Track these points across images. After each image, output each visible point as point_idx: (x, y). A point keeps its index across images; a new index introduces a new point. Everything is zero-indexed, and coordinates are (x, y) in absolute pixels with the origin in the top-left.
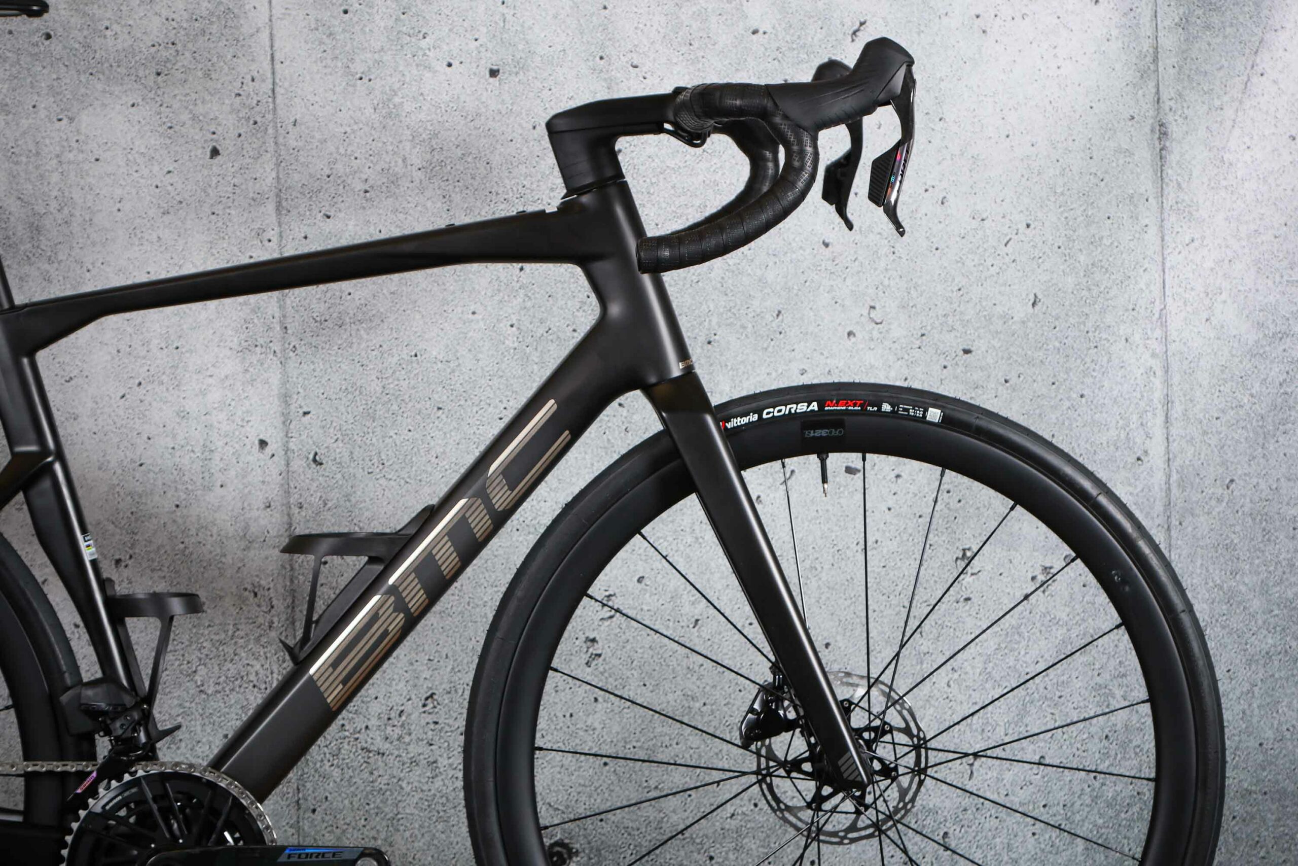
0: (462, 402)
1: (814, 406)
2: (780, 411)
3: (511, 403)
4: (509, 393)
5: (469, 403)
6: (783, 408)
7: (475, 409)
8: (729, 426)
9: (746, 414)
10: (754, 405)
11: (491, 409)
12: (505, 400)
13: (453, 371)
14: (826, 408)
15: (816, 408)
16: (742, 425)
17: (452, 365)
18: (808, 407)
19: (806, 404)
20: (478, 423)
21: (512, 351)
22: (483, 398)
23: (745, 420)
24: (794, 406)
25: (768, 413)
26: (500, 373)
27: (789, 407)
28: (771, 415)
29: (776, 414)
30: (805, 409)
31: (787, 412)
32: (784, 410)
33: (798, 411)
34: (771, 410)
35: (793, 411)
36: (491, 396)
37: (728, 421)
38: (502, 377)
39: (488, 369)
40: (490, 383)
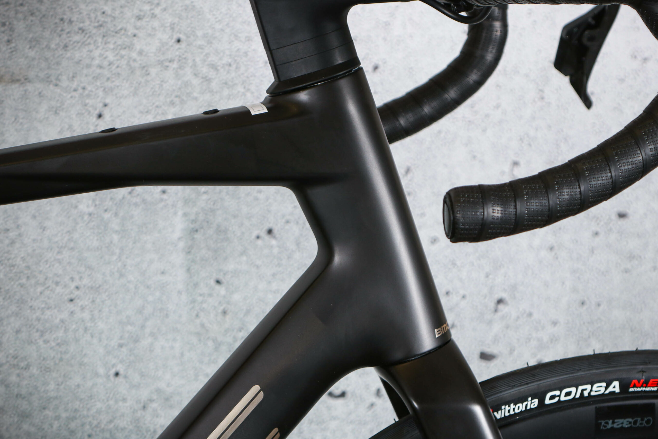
0: (24, 281)
1: (615, 387)
2: (568, 394)
3: (86, 281)
4: (82, 269)
5: (33, 281)
6: (573, 390)
7: (39, 289)
8: (498, 415)
9: (522, 400)
10: (533, 386)
11: (59, 289)
12: (77, 277)
13: (13, 243)
14: (631, 390)
15: (617, 390)
16: (516, 414)
17: (12, 234)
18: (607, 388)
19: (604, 384)
20: (43, 306)
21: (86, 217)
22: (50, 275)
23: (521, 407)
24: (588, 387)
25: (552, 397)
26: (72, 245)
27: (580, 388)
28: (556, 399)
29: (563, 398)
30: (602, 390)
31: (578, 396)
32: (575, 392)
33: (593, 394)
34: (557, 393)
35: (586, 394)
36: (60, 272)
37: (497, 408)
38: (72, 249)
39: (56, 239)
40: (59, 257)
